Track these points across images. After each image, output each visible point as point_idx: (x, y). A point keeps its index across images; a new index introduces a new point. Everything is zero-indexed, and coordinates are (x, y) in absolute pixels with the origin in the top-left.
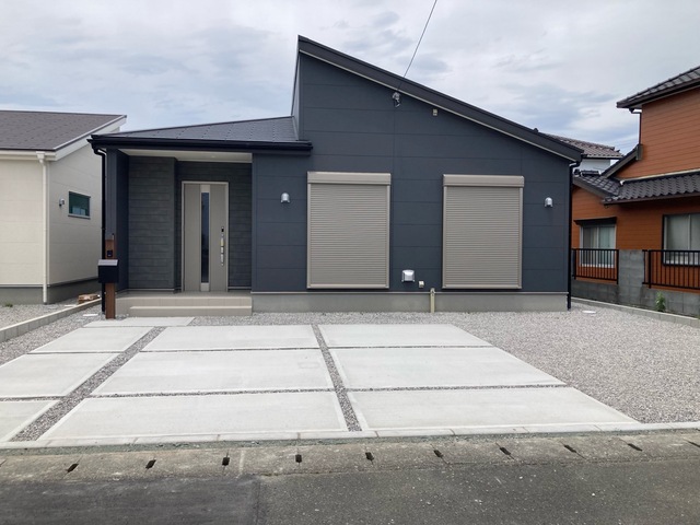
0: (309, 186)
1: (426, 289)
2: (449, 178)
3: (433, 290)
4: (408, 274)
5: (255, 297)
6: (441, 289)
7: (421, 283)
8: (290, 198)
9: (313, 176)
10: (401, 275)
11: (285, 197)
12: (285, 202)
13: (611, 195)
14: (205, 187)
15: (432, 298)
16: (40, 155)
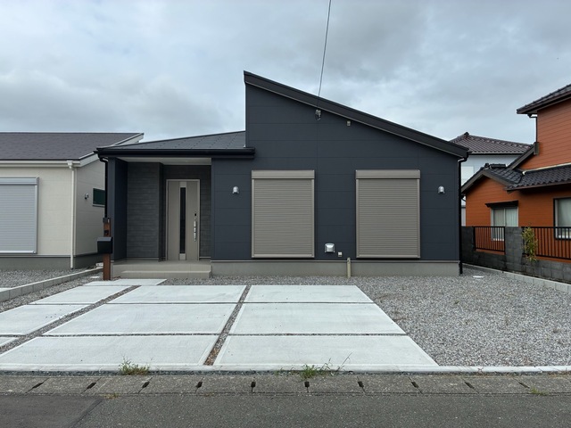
0: (253, 181)
1: (344, 258)
2: (360, 173)
3: (349, 259)
4: (330, 247)
5: (213, 265)
6: (355, 259)
7: (340, 254)
8: (239, 190)
9: (256, 174)
10: (324, 248)
11: (235, 189)
12: (236, 193)
13: (513, 183)
14: (183, 184)
15: (349, 265)
16: (70, 163)
